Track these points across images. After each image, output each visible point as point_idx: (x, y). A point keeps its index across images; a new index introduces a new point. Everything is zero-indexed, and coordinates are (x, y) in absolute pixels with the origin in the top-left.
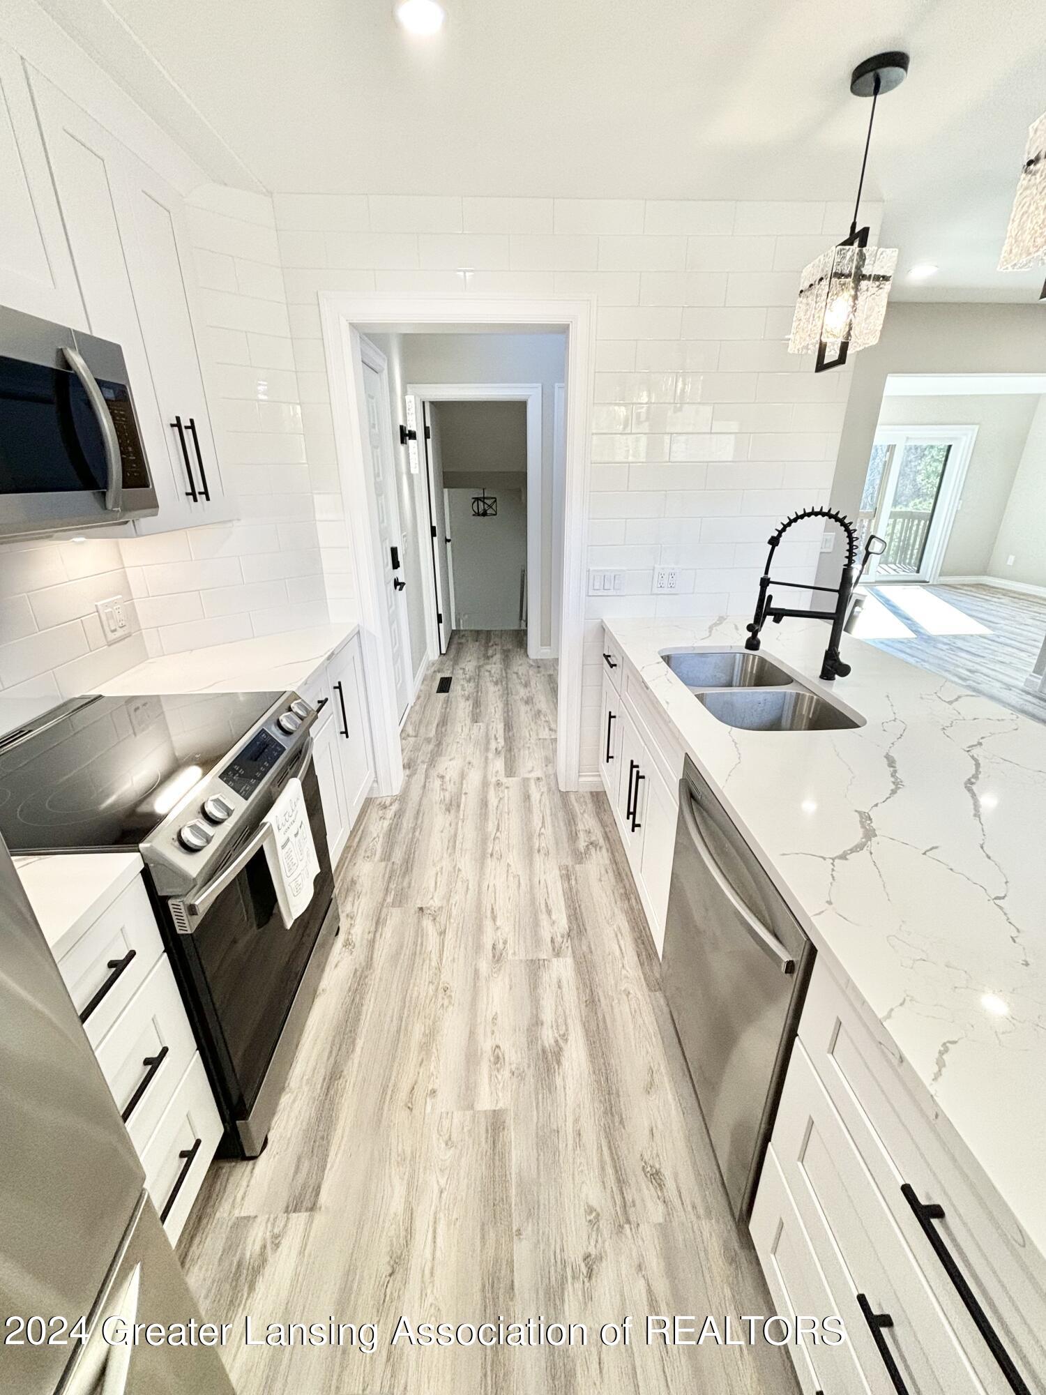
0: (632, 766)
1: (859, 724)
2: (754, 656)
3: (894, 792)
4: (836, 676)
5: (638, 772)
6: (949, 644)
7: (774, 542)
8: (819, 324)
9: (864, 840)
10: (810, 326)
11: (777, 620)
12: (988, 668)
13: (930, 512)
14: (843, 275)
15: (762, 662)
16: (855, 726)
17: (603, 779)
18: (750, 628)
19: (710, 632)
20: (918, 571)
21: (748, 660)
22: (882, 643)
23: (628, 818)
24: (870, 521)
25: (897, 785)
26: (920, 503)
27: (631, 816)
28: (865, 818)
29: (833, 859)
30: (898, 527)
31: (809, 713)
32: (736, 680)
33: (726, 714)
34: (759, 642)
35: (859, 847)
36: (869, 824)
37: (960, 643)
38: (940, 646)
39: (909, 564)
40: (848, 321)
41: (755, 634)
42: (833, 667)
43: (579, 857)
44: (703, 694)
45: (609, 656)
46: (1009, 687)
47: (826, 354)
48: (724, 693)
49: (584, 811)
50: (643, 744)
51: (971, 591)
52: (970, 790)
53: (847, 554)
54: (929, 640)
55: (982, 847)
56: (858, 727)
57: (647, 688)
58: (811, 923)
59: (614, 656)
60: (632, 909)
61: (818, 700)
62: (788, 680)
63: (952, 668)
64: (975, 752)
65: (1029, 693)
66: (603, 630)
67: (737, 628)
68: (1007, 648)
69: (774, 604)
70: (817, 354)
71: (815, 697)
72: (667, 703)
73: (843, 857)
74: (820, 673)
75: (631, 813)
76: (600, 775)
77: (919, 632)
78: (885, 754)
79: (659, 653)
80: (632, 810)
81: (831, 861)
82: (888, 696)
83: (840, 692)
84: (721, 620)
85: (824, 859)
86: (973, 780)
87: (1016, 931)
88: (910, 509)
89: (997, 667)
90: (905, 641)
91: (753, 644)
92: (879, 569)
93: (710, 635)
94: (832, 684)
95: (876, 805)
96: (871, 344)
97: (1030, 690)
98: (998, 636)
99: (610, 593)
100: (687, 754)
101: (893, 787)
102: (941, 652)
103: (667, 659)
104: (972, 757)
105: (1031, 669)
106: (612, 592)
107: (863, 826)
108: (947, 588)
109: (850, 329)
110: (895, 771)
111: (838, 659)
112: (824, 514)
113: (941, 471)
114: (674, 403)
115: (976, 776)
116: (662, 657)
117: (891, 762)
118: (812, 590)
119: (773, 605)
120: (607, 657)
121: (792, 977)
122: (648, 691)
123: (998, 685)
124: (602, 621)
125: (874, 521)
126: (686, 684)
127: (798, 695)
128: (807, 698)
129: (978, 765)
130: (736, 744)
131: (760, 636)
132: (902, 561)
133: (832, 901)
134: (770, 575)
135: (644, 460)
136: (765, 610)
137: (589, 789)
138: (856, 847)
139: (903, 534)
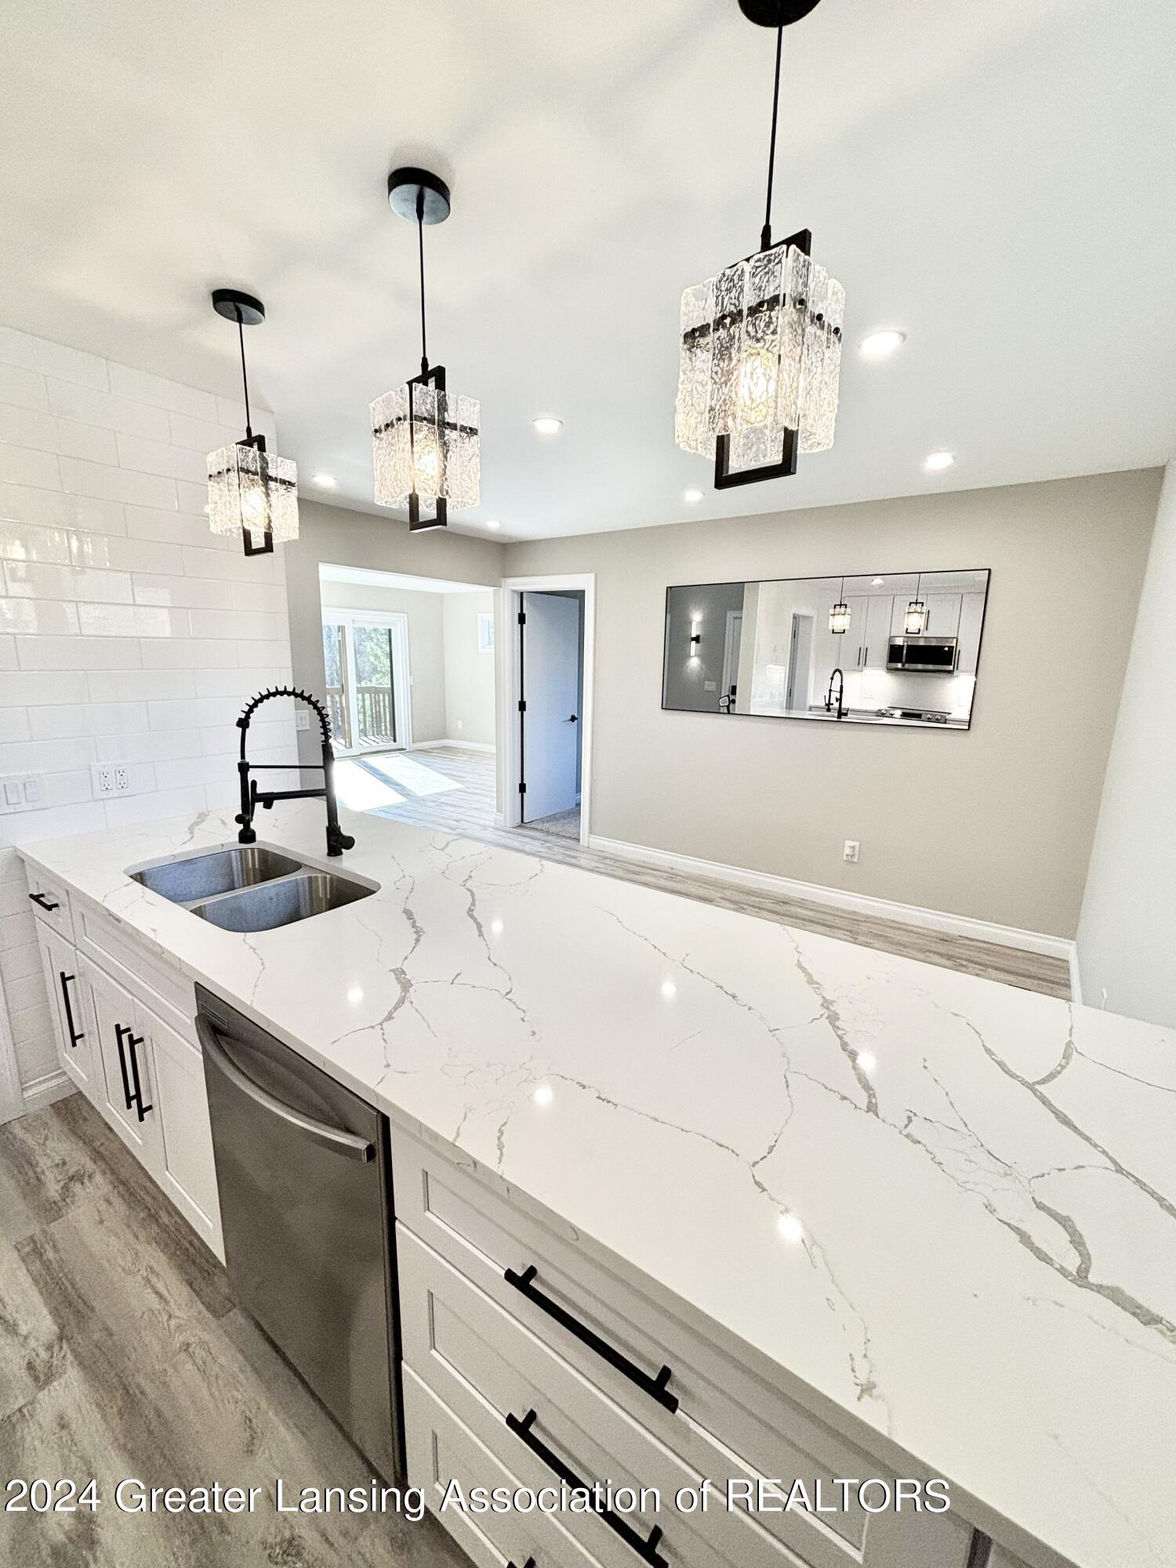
0: (119, 1032)
1: (373, 889)
2: (252, 849)
3: (417, 940)
4: (343, 850)
5: (131, 1037)
6: (435, 801)
7: (243, 724)
8: (238, 512)
9: (403, 994)
10: (229, 512)
11: (268, 805)
12: (469, 816)
13: (390, 686)
14: (250, 472)
15: (263, 854)
16: (373, 892)
17: (70, 1074)
18: (239, 819)
19: (192, 833)
20: (395, 741)
21: (246, 857)
22: (381, 811)
23: (129, 1106)
24: (340, 697)
25: (419, 932)
26: (381, 678)
27: (134, 1103)
28: (399, 973)
29: (381, 1024)
30: (368, 702)
31: (326, 894)
32: (237, 877)
33: (236, 921)
34: (254, 833)
35: (401, 1002)
36: (404, 978)
37: (443, 799)
38: (429, 804)
39: (386, 734)
40: (266, 515)
41: (247, 824)
42: (338, 843)
43: (52, 1211)
44: (200, 907)
45: (42, 895)
46: (485, 828)
47: (252, 539)
48: (226, 899)
49: (46, 1139)
50: (130, 997)
51: (439, 753)
52: (472, 916)
53: (322, 731)
54: (422, 801)
55: (489, 959)
56: (374, 892)
57: (119, 920)
58: (377, 1095)
59: (51, 893)
60: (164, 1229)
61: (331, 880)
62: (297, 866)
63: (442, 821)
64: (468, 884)
65: (498, 829)
66: (20, 860)
67: (224, 823)
68: (476, 796)
69: (261, 789)
70: (242, 538)
71: (328, 876)
72: (154, 930)
73: (390, 1017)
74: (326, 851)
75: (133, 1098)
76: (64, 1073)
77: (409, 795)
78: (402, 910)
79: (125, 872)
80: (132, 1092)
81: (380, 1026)
82: (393, 857)
83: (350, 864)
84: (202, 817)
85: (373, 1027)
86: (472, 908)
87: (522, 1012)
88: (374, 684)
89: (473, 813)
90: (401, 805)
91: (247, 836)
92: (361, 742)
93: (192, 837)
94: (341, 860)
95: (406, 958)
96: (293, 538)
97: (498, 826)
98: (468, 788)
99: (19, 808)
100: (196, 983)
101: (415, 936)
102: (431, 809)
103: (140, 878)
104: (468, 890)
105: (495, 810)
106: (24, 806)
107: (400, 982)
108: (423, 753)
109: (270, 522)
110: (415, 922)
111: (340, 831)
112: (289, 694)
113: (389, 652)
114: (72, 566)
115: (473, 904)
116: (131, 877)
117: (409, 915)
118: (298, 770)
119: (259, 790)
120: (36, 898)
121: (374, 1162)
122: (121, 925)
123: (478, 827)
124: (16, 850)
125: (344, 697)
126: (174, 901)
127: (310, 878)
128: (320, 879)
129: (473, 894)
130: (255, 949)
131: (253, 825)
132: (379, 733)
133: (390, 1063)
134: (247, 759)
135: (35, 631)
136: (251, 797)
137: (46, 1103)
138: (398, 1003)
139: (374, 711)
